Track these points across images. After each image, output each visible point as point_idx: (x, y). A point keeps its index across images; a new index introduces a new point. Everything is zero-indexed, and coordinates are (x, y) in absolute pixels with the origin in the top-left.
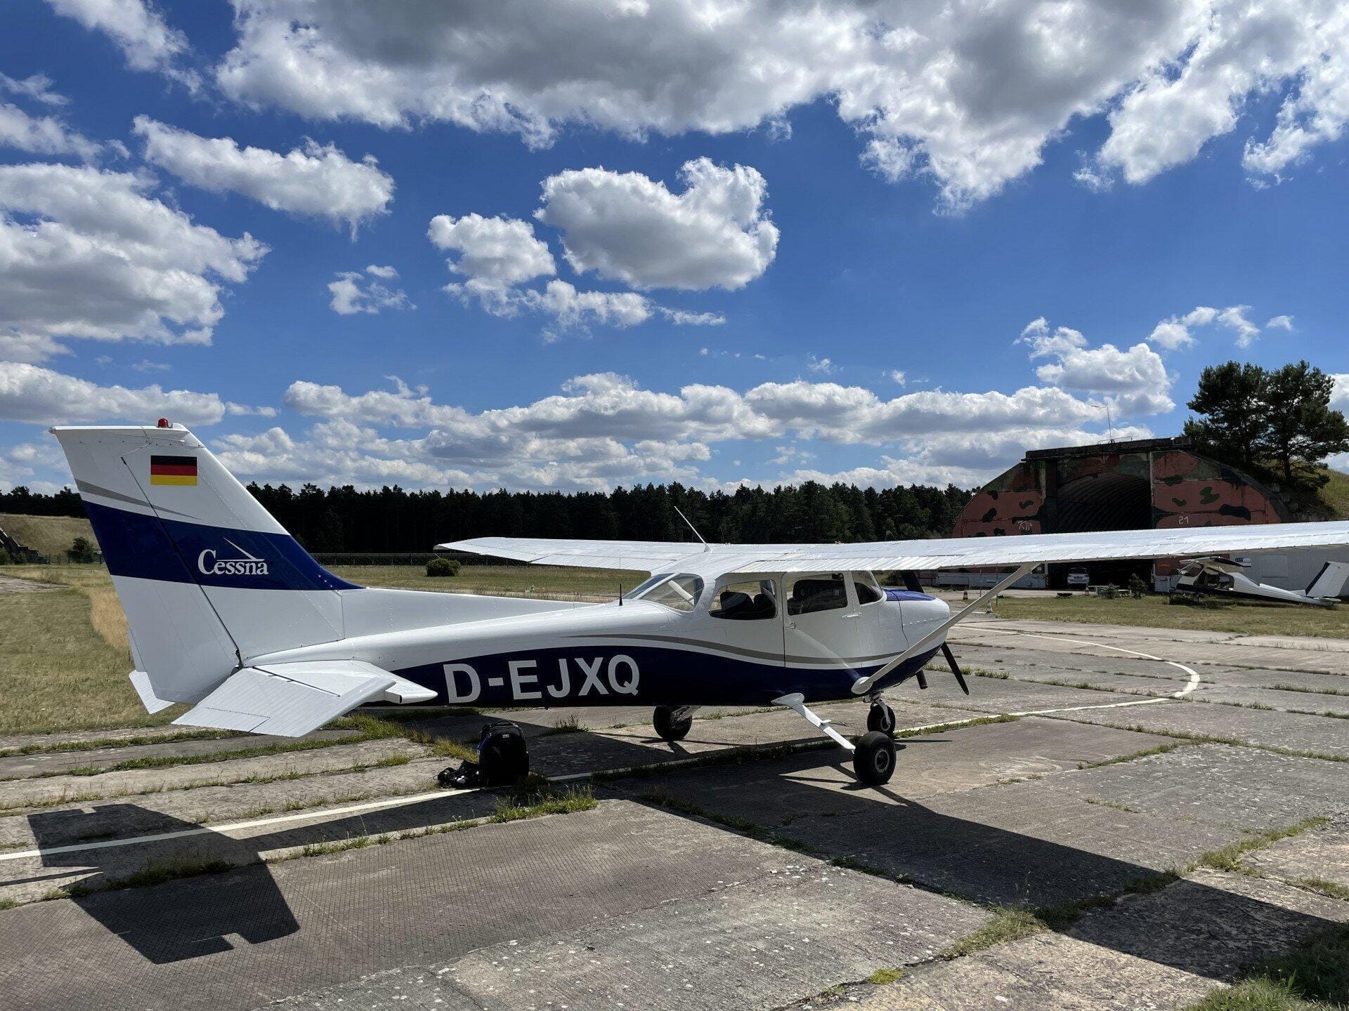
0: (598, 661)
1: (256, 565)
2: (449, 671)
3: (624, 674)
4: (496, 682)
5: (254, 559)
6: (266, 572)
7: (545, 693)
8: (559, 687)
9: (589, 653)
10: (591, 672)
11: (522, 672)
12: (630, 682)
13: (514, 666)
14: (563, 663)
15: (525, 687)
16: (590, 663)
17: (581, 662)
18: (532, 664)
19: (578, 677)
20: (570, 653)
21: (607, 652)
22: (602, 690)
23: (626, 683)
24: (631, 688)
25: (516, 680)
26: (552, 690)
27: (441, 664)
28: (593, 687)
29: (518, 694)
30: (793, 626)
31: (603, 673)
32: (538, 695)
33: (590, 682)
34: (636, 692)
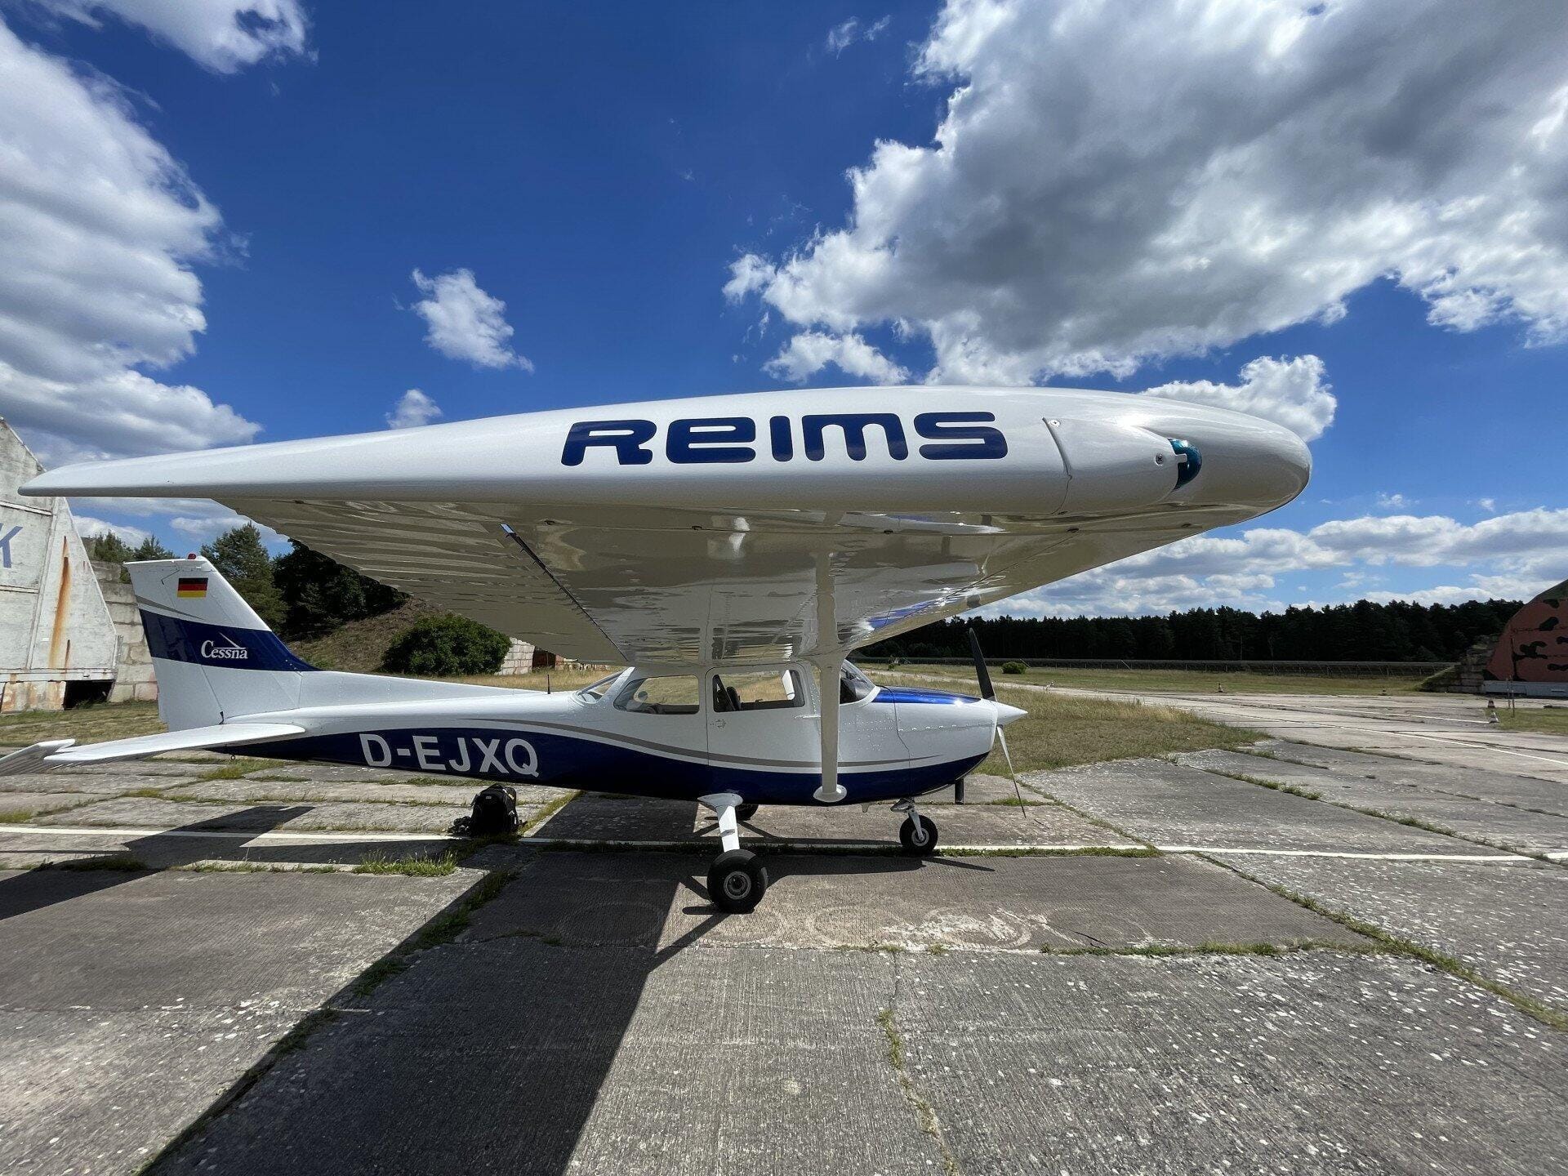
0: (495, 743)
1: (238, 652)
2: (364, 740)
3: (521, 756)
4: (404, 752)
5: (239, 648)
6: (246, 657)
7: (448, 766)
8: (460, 762)
9: (487, 735)
10: (489, 751)
11: (426, 746)
12: (528, 764)
13: (418, 740)
14: (461, 742)
15: (430, 759)
16: (487, 744)
17: (478, 742)
18: (434, 740)
19: (476, 756)
20: (469, 734)
21: (505, 736)
22: (503, 770)
23: (524, 765)
24: (531, 769)
25: (422, 753)
26: (453, 763)
27: (359, 733)
28: (492, 766)
29: (423, 764)
30: (720, 724)
31: (500, 754)
32: (442, 767)
33: (489, 759)
34: (536, 775)
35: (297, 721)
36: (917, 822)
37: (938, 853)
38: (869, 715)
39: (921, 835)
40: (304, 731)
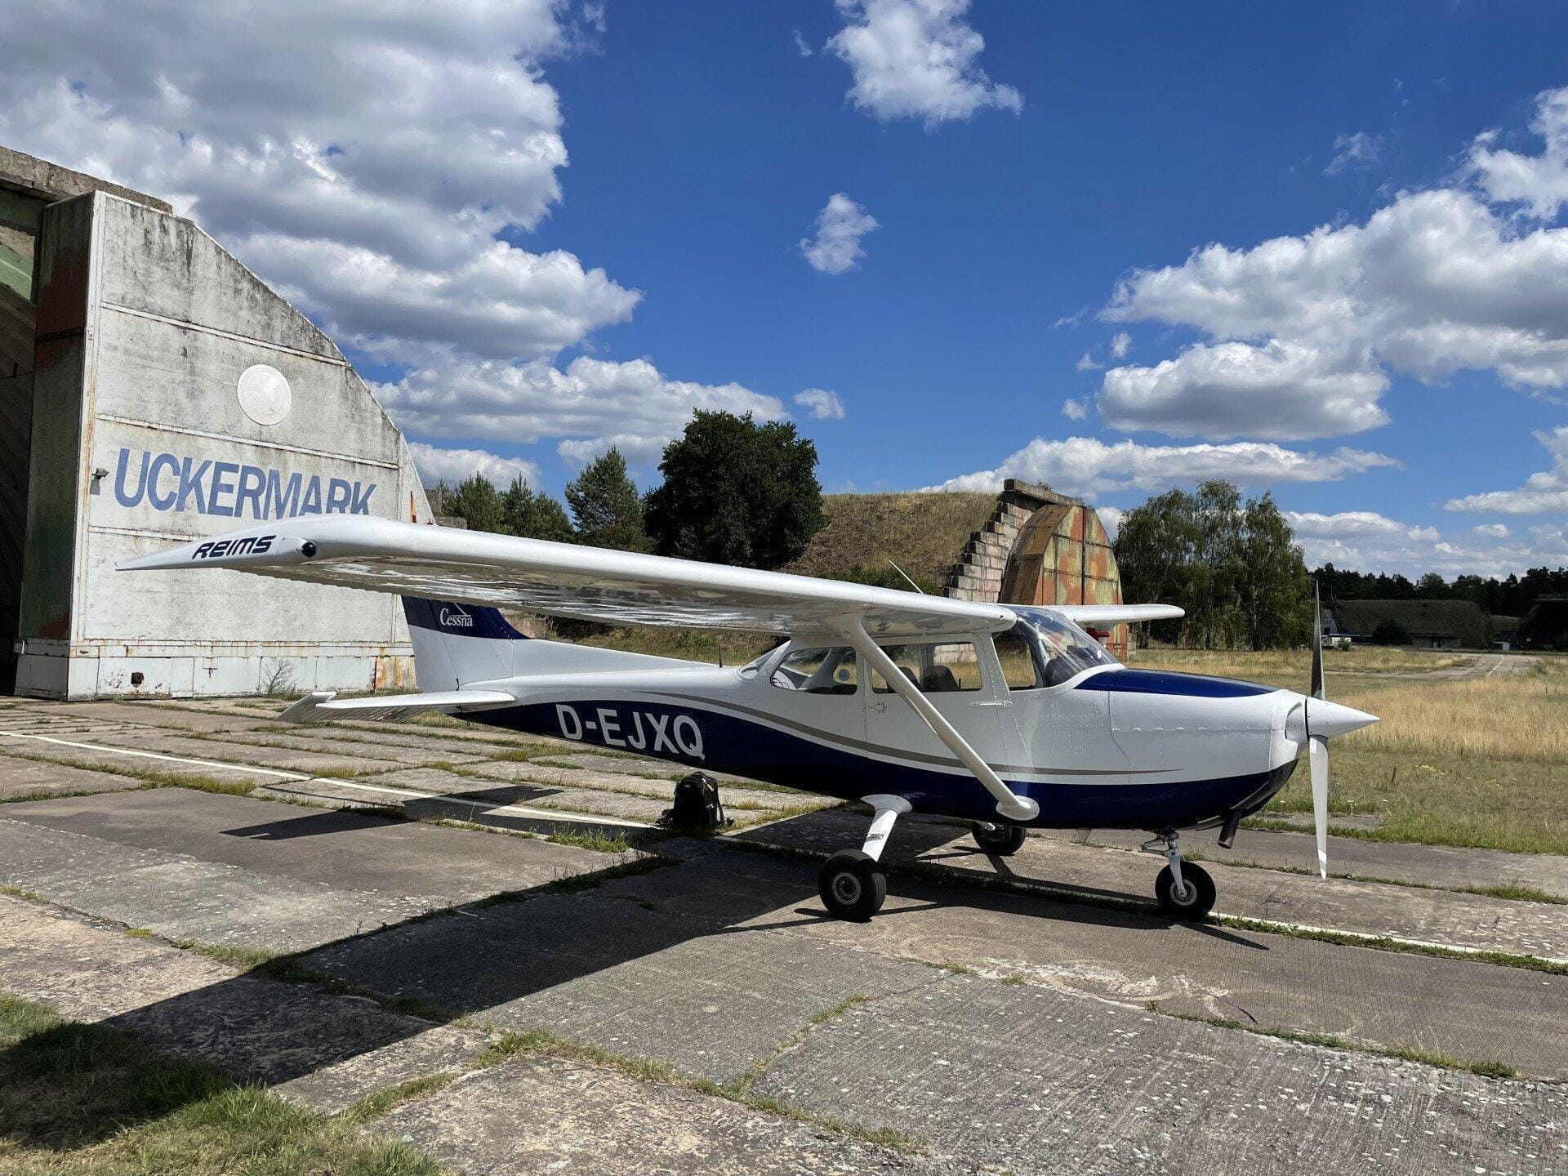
0: (665, 719)
1: (466, 620)
2: (560, 709)
3: (688, 735)
4: (591, 725)
5: (466, 615)
6: (471, 624)
7: (628, 742)
8: (637, 739)
10: (660, 728)
11: (609, 719)
12: (695, 744)
13: (602, 713)
14: (636, 715)
15: (613, 734)
16: (658, 720)
17: (650, 716)
18: (613, 713)
19: (650, 734)
21: (673, 711)
22: (673, 749)
23: (691, 745)
24: (697, 750)
25: (606, 727)
27: (554, 704)
28: (664, 743)
29: (609, 740)
30: (880, 707)
31: (669, 731)
32: (622, 743)
33: (661, 738)
34: (703, 757)
35: (509, 689)
36: (1177, 872)
37: (1213, 920)
38: (1070, 705)
39: (1181, 887)
40: (513, 699)
